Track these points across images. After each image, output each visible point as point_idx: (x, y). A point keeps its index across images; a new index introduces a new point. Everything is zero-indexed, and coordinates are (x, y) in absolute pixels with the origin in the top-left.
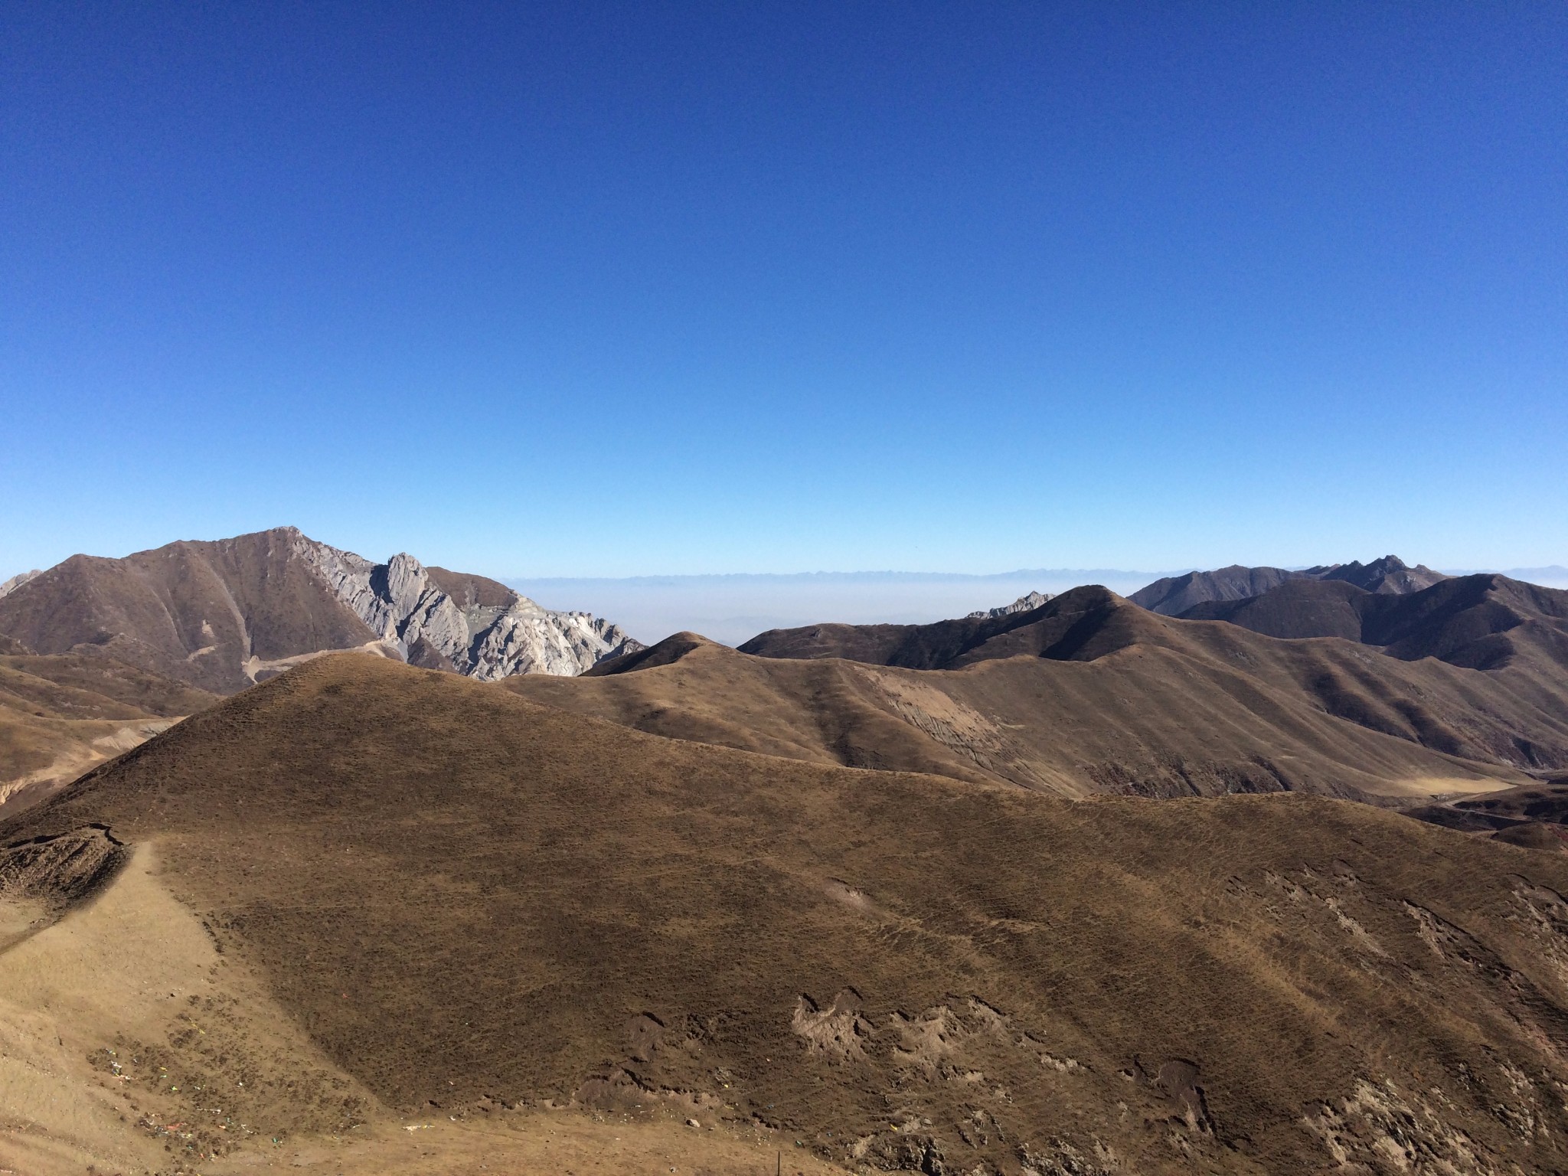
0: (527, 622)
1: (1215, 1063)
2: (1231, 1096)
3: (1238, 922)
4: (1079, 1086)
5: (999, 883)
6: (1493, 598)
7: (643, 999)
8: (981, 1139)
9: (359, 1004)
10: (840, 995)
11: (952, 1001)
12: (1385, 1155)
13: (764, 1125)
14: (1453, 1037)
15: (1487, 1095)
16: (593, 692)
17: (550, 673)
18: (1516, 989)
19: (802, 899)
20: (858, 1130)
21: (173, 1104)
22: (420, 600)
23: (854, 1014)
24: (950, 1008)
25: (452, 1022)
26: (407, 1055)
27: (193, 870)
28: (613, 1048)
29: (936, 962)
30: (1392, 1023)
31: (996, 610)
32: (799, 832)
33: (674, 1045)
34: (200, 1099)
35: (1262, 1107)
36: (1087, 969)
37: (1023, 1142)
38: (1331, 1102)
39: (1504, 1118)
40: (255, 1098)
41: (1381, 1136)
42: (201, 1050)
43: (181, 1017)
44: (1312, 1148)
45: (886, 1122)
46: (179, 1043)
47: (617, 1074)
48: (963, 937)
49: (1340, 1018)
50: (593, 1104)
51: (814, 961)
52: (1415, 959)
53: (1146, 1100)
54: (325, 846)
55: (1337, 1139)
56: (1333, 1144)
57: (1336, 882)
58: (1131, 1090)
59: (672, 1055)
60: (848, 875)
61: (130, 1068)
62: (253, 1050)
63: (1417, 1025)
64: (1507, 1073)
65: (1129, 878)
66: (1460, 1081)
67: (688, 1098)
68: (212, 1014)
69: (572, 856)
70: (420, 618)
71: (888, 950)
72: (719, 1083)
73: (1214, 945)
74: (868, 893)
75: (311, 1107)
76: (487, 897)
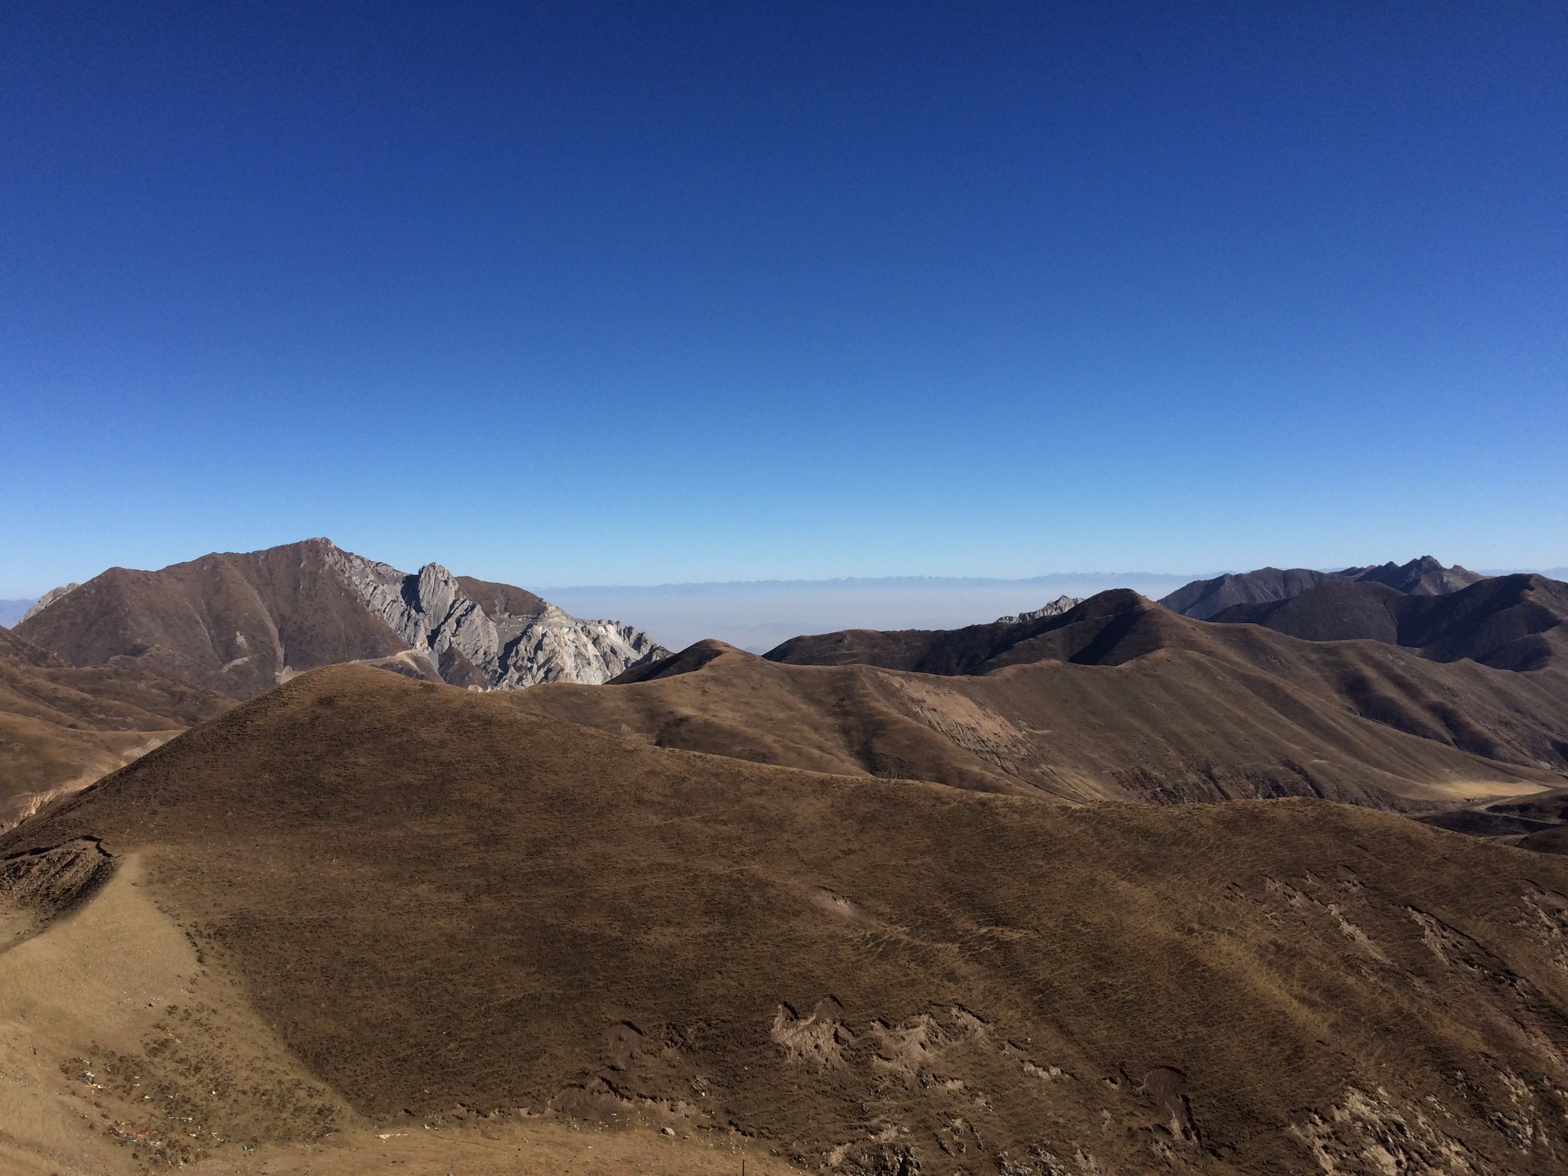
0: (555, 630)
1: (1201, 1071)
2: (1217, 1104)
3: (1233, 929)
4: (1062, 1094)
5: (990, 890)
6: (1531, 599)
7: (622, 1009)
8: (959, 1146)
9: (337, 1013)
10: (821, 1003)
11: (935, 1009)
12: (1374, 1163)
13: (740, 1133)
14: (1451, 1045)
15: (1484, 1104)
16: (616, 701)
17: (579, 682)
18: (1522, 996)
19: (786, 908)
20: (834, 1138)
21: (146, 1112)
22: (450, 610)
23: (834, 1023)
24: (932, 1016)
25: (429, 1031)
26: (384, 1065)
27: (179, 880)
28: (590, 1057)
29: (920, 970)
30: (1388, 1030)
31: (1025, 615)
32: (788, 841)
33: (652, 1054)
34: (171, 1107)
35: (1248, 1115)
36: (1075, 977)
37: (1002, 1150)
38: (1320, 1110)
39: (1502, 1126)
40: (227, 1106)
41: (1371, 1145)
42: (176, 1059)
43: (158, 1026)
44: (1298, 1158)
45: (863, 1130)
46: (154, 1052)
47: (594, 1083)
48: (950, 945)
49: (1331, 1026)
50: (569, 1113)
51: (795, 970)
52: (1419, 965)
53: (1131, 1108)
54: (312, 857)
55: (1325, 1147)
56: (1319, 1152)
57: (1339, 889)
58: (1116, 1098)
59: (650, 1064)
60: (836, 883)
61: (103, 1077)
62: (229, 1059)
63: (1414, 1033)
64: (1506, 1081)
65: (1123, 885)
66: (1457, 1089)
67: (664, 1106)
68: (189, 1023)
69: (558, 865)
70: (450, 627)
71: (872, 958)
72: (696, 1091)
73: (1207, 951)
74: (855, 901)
75: (284, 1115)
76: (470, 907)
